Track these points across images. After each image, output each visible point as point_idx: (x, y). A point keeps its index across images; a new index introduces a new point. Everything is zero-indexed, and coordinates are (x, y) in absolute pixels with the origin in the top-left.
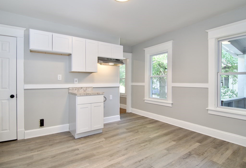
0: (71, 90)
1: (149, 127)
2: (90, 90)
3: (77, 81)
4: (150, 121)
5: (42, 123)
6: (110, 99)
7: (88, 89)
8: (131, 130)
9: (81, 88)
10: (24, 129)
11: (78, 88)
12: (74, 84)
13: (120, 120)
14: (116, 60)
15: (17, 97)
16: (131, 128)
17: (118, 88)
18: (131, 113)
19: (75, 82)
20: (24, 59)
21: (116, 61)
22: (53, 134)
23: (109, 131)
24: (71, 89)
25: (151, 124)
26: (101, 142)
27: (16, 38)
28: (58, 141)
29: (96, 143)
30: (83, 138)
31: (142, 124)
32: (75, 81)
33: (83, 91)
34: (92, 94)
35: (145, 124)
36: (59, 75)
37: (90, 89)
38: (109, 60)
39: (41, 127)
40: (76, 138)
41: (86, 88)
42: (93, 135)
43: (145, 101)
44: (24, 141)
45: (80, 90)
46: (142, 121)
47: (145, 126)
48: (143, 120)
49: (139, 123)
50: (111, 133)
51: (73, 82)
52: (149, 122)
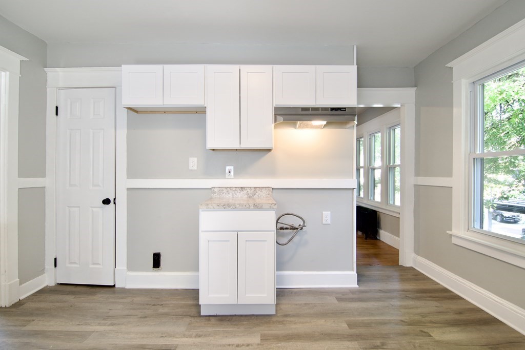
0: (216, 194)
1: (437, 338)
2: (264, 195)
3: (232, 173)
4: (460, 313)
5: (157, 261)
6: (324, 222)
7: (259, 193)
8: (362, 330)
9: (242, 188)
10: (126, 268)
11: (234, 189)
12: (226, 179)
13: (355, 285)
14: (333, 109)
15: (116, 203)
16: (367, 325)
17: (351, 191)
18: (411, 269)
19: (227, 175)
20: (128, 128)
21: (334, 112)
22: (177, 290)
23: (294, 316)
24: (216, 190)
25: (455, 329)
26: (243, 345)
27: (114, 88)
28: (166, 310)
29: (229, 345)
30: (217, 318)
31: (419, 318)
32: (227, 171)
33: (245, 197)
34: (240, 207)
35: (431, 322)
36: (191, 159)
37: (264, 193)
38: (310, 112)
39: (155, 269)
40: (202, 314)
41: (252, 191)
42: (246, 316)
43: (454, 240)
44: (124, 291)
45: (238, 194)
46: (430, 306)
47: (426, 330)
48: (434, 304)
49: (411, 311)
50: (295, 323)
51: (222, 174)
52: (457, 317)
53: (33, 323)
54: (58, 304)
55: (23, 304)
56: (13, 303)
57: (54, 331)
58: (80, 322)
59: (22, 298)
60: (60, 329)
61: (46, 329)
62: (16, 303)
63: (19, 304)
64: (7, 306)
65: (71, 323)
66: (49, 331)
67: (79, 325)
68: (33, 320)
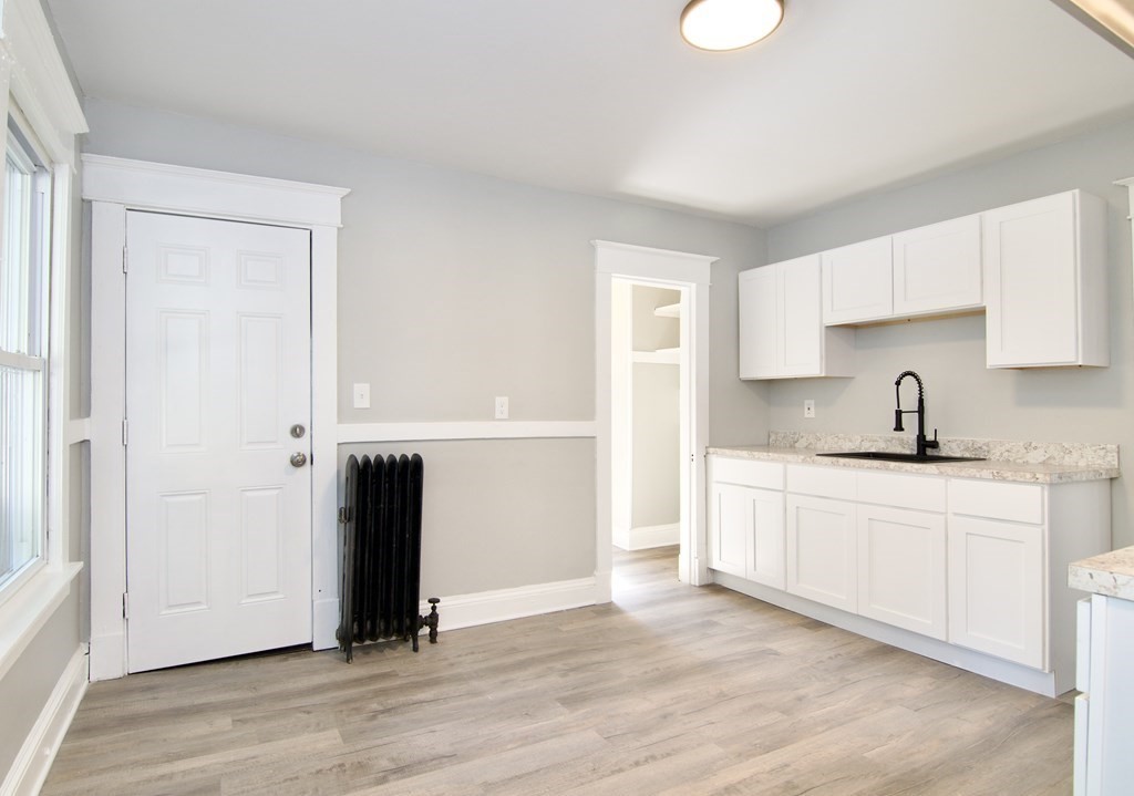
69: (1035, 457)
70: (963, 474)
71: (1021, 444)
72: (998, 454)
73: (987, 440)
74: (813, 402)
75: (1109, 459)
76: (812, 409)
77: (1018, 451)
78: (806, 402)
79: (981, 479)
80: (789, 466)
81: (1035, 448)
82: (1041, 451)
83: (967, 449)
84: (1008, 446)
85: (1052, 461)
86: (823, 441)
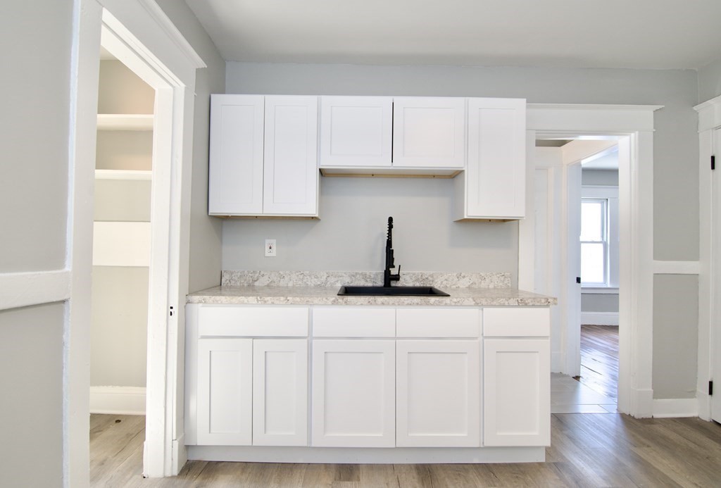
53: (646, 449)
54: (692, 445)
55: (653, 424)
56: (644, 416)
57: (658, 471)
58: (700, 483)
59: (657, 416)
60: (668, 474)
61: (652, 463)
62: (646, 419)
63: (650, 421)
64: (636, 417)
65: (688, 477)
66: (654, 468)
67: (696, 485)
68: (648, 446)
69: (464, 283)
70: (495, 303)
71: (455, 274)
72: (439, 282)
73: (432, 272)
74: (274, 241)
75: (506, 282)
76: (274, 248)
77: (453, 280)
78: (267, 241)
79: (509, 306)
80: (316, 310)
81: (464, 277)
82: (467, 279)
83: (417, 280)
84: (446, 277)
85: (474, 286)
86: (286, 278)
